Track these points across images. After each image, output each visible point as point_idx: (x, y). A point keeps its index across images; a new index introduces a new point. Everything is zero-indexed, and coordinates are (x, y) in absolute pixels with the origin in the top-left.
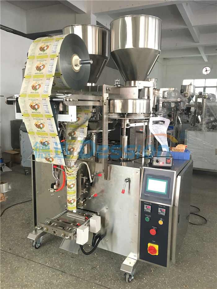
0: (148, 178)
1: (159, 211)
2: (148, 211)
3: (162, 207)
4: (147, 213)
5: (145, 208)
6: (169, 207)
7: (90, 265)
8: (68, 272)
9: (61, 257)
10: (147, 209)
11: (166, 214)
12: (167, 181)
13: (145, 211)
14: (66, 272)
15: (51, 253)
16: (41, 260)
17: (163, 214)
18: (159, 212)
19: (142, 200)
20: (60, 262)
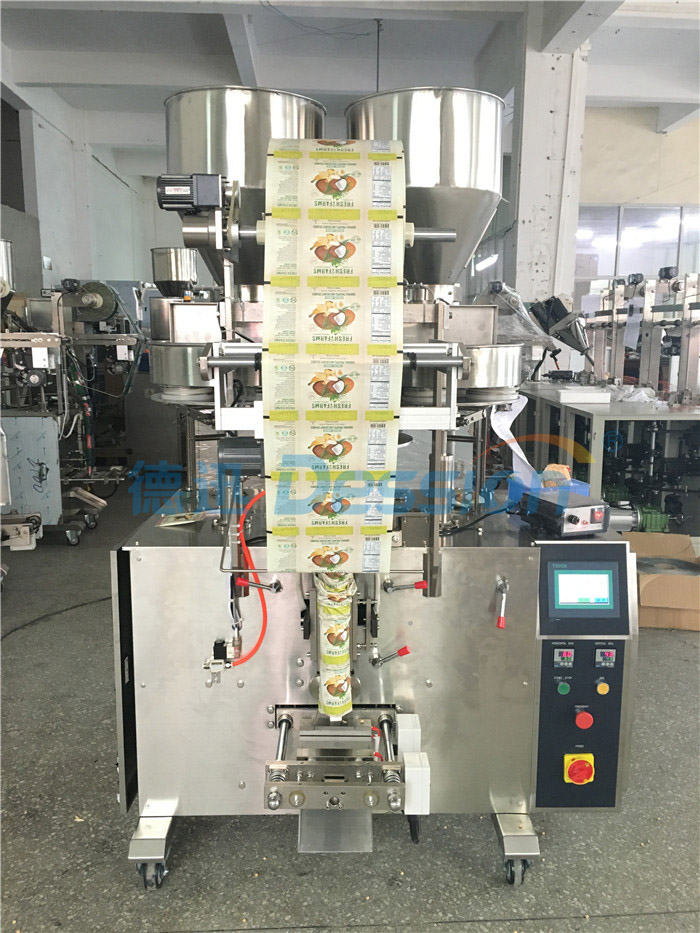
0: (556, 571)
1: (599, 658)
2: (566, 664)
3: (606, 645)
4: (563, 671)
5: (557, 658)
6: (624, 641)
7: (372, 876)
8: (332, 921)
9: (267, 886)
10: (563, 659)
11: (616, 663)
12: (611, 571)
13: (556, 666)
14: (325, 924)
15: (222, 885)
16: (210, 918)
17: (607, 664)
18: (597, 660)
19: (545, 637)
20: (278, 901)
